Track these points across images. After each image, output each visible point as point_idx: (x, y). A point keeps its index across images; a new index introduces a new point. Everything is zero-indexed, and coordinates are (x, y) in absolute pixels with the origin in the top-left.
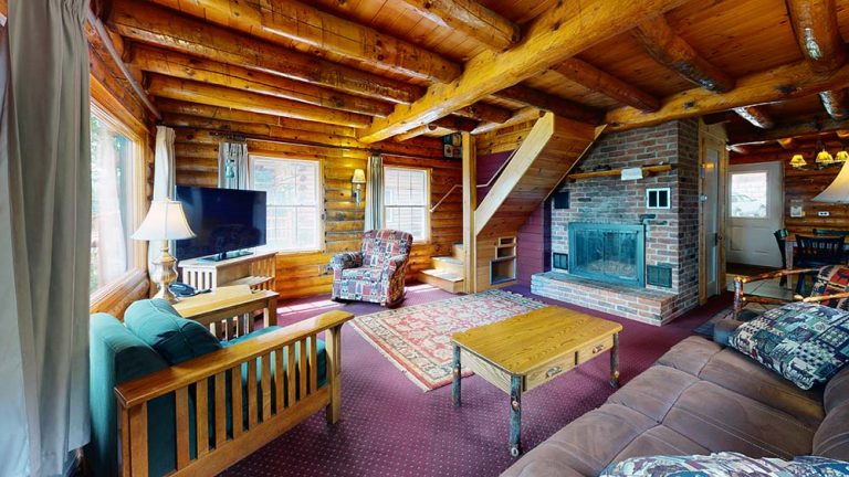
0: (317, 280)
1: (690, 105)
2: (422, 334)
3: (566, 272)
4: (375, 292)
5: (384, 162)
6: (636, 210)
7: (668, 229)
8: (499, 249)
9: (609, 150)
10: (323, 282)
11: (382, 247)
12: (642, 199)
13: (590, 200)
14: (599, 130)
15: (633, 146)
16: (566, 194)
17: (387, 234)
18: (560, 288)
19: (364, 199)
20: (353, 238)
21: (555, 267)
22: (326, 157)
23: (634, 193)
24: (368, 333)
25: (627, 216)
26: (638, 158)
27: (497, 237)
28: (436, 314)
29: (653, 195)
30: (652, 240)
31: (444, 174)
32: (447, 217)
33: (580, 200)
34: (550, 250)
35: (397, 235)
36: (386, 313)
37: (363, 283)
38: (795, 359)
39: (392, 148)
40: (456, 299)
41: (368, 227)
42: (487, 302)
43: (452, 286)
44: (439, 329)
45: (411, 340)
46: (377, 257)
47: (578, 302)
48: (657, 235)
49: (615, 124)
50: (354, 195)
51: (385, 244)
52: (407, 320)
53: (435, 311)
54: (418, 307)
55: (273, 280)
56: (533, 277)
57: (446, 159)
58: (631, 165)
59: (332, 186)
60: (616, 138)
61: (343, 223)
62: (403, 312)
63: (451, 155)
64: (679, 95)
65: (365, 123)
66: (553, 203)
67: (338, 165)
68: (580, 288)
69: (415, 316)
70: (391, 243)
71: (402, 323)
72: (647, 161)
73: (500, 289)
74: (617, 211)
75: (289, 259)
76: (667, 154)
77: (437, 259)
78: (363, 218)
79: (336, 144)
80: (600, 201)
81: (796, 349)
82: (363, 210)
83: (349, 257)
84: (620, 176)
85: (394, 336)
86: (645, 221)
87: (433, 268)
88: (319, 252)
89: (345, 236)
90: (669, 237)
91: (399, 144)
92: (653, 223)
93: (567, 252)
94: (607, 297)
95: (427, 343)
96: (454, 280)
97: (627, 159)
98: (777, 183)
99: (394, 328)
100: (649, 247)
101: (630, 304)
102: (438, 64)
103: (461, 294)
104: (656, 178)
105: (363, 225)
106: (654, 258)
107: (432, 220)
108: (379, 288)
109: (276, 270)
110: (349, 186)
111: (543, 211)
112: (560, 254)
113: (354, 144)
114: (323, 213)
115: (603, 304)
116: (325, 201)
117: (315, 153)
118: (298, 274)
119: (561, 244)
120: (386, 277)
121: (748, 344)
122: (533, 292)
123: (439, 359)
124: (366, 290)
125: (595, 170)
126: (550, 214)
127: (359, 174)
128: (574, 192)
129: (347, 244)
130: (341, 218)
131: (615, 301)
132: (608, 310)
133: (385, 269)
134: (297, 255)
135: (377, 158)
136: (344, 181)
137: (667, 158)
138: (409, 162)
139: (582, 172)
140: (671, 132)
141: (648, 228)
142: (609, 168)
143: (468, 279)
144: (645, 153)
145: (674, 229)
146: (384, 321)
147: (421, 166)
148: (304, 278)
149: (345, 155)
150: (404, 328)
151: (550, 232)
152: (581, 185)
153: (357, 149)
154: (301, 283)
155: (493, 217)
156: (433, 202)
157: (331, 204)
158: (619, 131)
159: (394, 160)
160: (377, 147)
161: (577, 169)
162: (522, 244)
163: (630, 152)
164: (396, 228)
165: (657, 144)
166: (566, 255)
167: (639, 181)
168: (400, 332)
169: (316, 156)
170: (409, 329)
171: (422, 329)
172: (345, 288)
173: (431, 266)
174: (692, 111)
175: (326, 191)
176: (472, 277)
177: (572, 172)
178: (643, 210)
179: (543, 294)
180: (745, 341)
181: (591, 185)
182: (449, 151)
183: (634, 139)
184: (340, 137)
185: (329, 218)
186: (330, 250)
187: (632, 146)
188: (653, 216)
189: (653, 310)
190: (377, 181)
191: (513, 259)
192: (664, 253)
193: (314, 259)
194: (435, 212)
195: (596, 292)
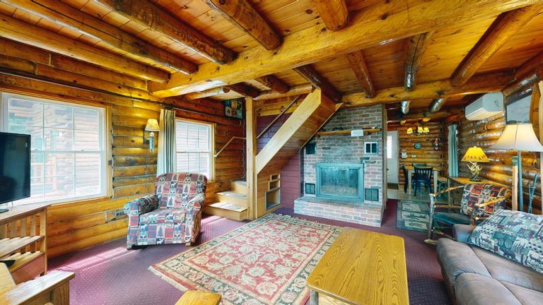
0: (102, 228)
1: (392, 96)
2: (236, 270)
3: (314, 196)
4: (177, 233)
5: (177, 116)
6: (359, 155)
7: (376, 166)
8: (271, 183)
9: (342, 118)
10: (111, 228)
11: (179, 188)
12: (362, 148)
13: (329, 148)
14: (338, 106)
15: (357, 117)
16: (314, 145)
17: (183, 177)
18: (315, 208)
19: (156, 146)
20: (145, 182)
21: (306, 193)
22: (114, 105)
23: (357, 145)
24: (180, 281)
25: (353, 159)
26: (360, 124)
27: (269, 175)
28: (237, 244)
29: (368, 145)
30: (368, 173)
31: (224, 128)
32: (226, 160)
33: (323, 148)
34: (303, 182)
35: (193, 177)
36: (189, 253)
37: (164, 227)
38: (531, 252)
39: (182, 104)
40: (245, 226)
41: (161, 170)
42: (270, 225)
43: (239, 215)
44: (247, 259)
45: (229, 278)
46: (174, 198)
47: (328, 217)
48: (370, 169)
49: (348, 103)
50: (147, 142)
51: (182, 186)
52: (214, 256)
53: (235, 241)
54: (218, 239)
55: (41, 240)
56: (296, 202)
57: (227, 117)
58: (355, 128)
59: (121, 133)
60: (346, 112)
61: (133, 168)
62: (206, 247)
63: (230, 115)
64: (386, 90)
65: (162, 78)
66: (305, 150)
67: (128, 114)
68: (330, 207)
69: (219, 250)
70: (188, 185)
71: (212, 261)
72: (365, 126)
73: (273, 212)
74: (347, 155)
75: (65, 210)
76: (376, 122)
77: (222, 194)
78: (156, 163)
79: (126, 94)
80: (336, 149)
81: (527, 245)
82: (156, 155)
83: (146, 201)
84: (350, 134)
85: (210, 279)
86: (364, 161)
87: (218, 201)
88: (106, 199)
89: (136, 181)
90: (377, 171)
91: (189, 102)
92: (368, 162)
93: (315, 182)
94: (347, 211)
95: (246, 280)
96: (240, 210)
97: (353, 124)
98: (396, 141)
99: (205, 268)
100: (366, 177)
101: (362, 215)
102: (268, 31)
103: (246, 221)
104: (370, 136)
105: (156, 169)
106: (369, 184)
107: (216, 163)
108: (182, 229)
109: (48, 225)
110: (141, 134)
111: (300, 155)
112: (310, 184)
113: (145, 96)
114: (111, 158)
115: (345, 216)
116: (113, 147)
117: (101, 99)
118: (77, 224)
119: (311, 177)
120: (190, 217)
121: (490, 242)
122: (295, 212)
123: (266, 295)
124: (169, 233)
125: (333, 130)
126: (303, 158)
127: (152, 124)
128: (319, 144)
129: (138, 187)
130: (131, 163)
131: (353, 214)
132: (348, 220)
133: (189, 210)
134: (77, 204)
135: (169, 111)
136: (135, 129)
137: (376, 125)
138: (196, 116)
139: (325, 131)
140: (378, 111)
141: (365, 165)
142: (343, 129)
143: (251, 208)
144: (364, 121)
145: (380, 166)
146: (193, 262)
147: (208, 121)
148: (87, 228)
149: (135, 106)
150: (216, 266)
151: (303, 170)
152: (324, 139)
153: (148, 101)
154: (82, 234)
155: (271, 160)
156: (217, 150)
157: (119, 149)
158: (349, 107)
159: (185, 114)
160: (168, 102)
161: (322, 129)
162: (284, 178)
163: (355, 120)
164: (192, 171)
165: (370, 117)
166: (314, 184)
167: (360, 137)
168: (214, 272)
169: (102, 103)
170: (221, 266)
171: (233, 263)
172: (143, 234)
173: (216, 200)
174: (392, 99)
175: (114, 137)
176: (254, 207)
177: (319, 131)
178: (362, 155)
179: (303, 213)
180: (486, 241)
181: (331, 139)
182: (229, 112)
183: (357, 113)
184: (131, 88)
185: (118, 164)
186: (119, 195)
187: (355, 117)
188: (368, 158)
189: (376, 217)
190: (169, 131)
191: (278, 189)
192: (374, 180)
193: (100, 205)
194: (218, 156)
195: (340, 208)
